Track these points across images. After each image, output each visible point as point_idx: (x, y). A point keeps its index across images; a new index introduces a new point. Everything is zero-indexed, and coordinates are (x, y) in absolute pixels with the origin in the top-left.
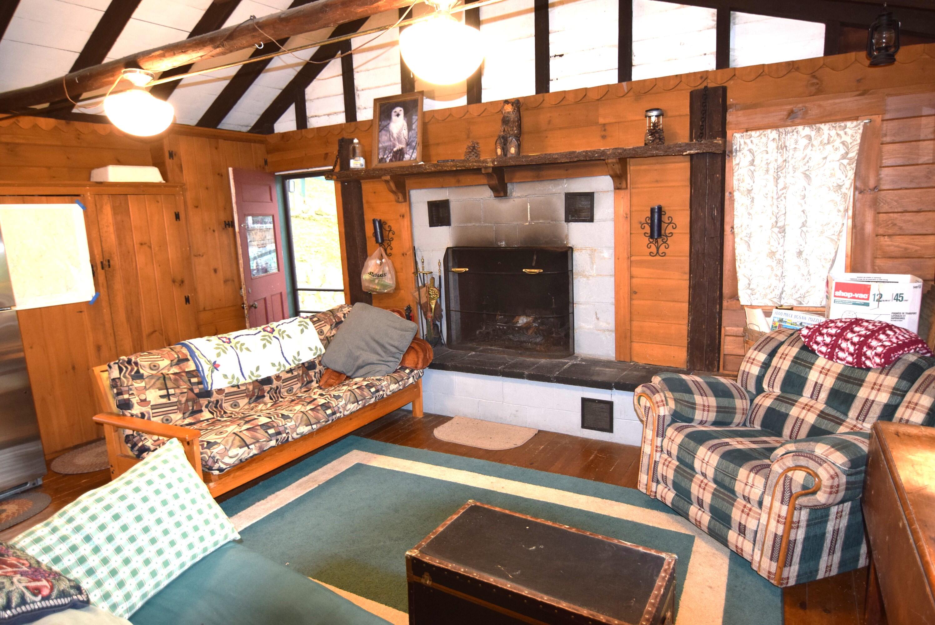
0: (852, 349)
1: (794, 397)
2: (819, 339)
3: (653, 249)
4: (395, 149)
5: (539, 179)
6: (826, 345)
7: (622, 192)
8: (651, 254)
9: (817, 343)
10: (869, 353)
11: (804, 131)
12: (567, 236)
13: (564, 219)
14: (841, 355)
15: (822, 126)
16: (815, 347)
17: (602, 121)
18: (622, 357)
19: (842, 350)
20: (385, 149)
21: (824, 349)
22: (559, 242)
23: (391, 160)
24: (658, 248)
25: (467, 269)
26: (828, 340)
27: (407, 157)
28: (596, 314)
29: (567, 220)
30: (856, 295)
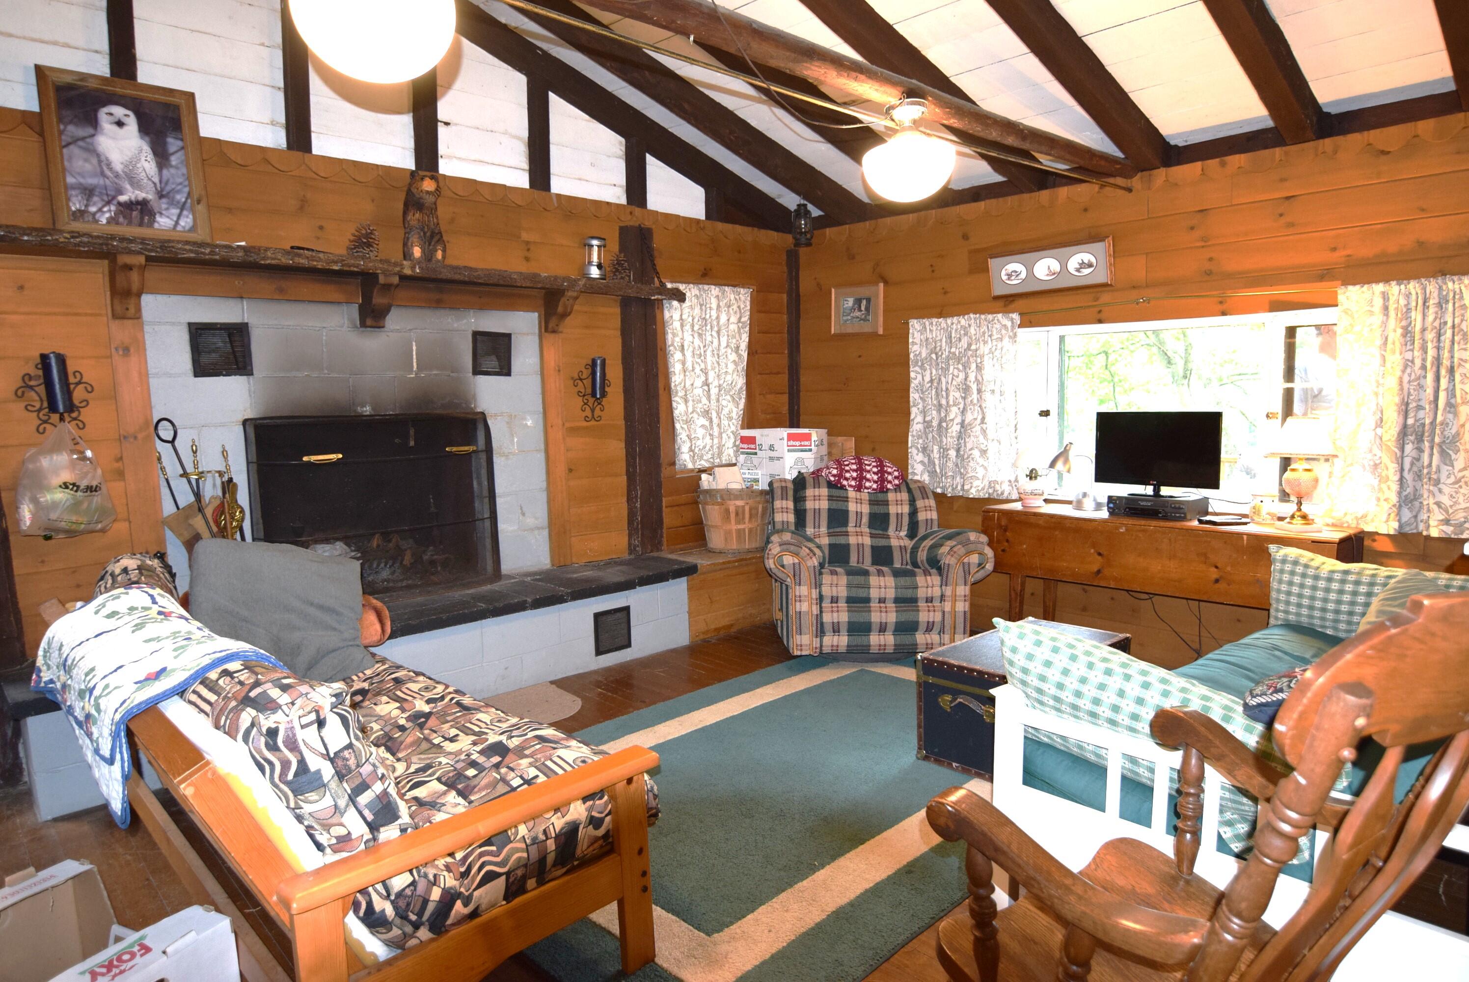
0: (875, 477)
1: (844, 529)
2: (848, 475)
3: (588, 413)
4: (123, 198)
6: (854, 479)
7: (550, 338)
8: (586, 419)
9: (847, 479)
10: (890, 478)
11: (715, 290)
12: (474, 397)
13: (471, 370)
14: (868, 484)
15: (726, 288)
16: (845, 483)
17: (525, 236)
18: (562, 559)
19: (868, 480)
20: (89, 192)
21: (853, 483)
22: (464, 405)
23: (110, 221)
24: (593, 411)
25: (340, 456)
26: (855, 474)
27: (164, 222)
28: (521, 508)
29: (477, 371)
30: (803, 443)
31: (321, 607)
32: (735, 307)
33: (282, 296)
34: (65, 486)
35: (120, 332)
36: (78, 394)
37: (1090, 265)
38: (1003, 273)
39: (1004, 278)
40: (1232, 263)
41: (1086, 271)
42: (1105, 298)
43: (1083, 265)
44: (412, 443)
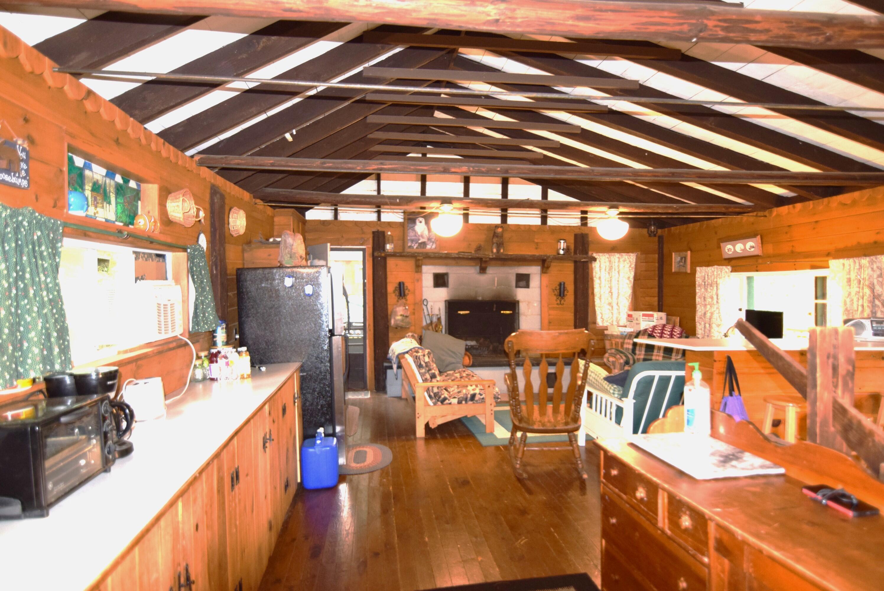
0: (669, 333)
1: (651, 353)
2: (656, 331)
3: (558, 302)
4: (420, 242)
5: (503, 265)
6: (659, 333)
7: (545, 275)
8: (557, 304)
9: (656, 333)
10: (675, 334)
11: (617, 255)
12: (516, 295)
13: (515, 286)
14: (665, 336)
15: (623, 254)
16: (655, 334)
17: (536, 241)
19: (665, 334)
20: (412, 241)
21: (658, 335)
22: (512, 298)
23: (417, 248)
24: (560, 301)
25: (469, 312)
26: (659, 331)
27: (429, 247)
29: (517, 286)
31: (452, 352)
32: (628, 261)
33: (457, 265)
34: (401, 315)
35: (417, 275)
36: (407, 292)
37: (753, 247)
38: (726, 249)
39: (727, 251)
40: (799, 248)
41: (753, 249)
42: (760, 261)
43: (752, 247)
44: (494, 310)
